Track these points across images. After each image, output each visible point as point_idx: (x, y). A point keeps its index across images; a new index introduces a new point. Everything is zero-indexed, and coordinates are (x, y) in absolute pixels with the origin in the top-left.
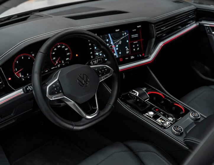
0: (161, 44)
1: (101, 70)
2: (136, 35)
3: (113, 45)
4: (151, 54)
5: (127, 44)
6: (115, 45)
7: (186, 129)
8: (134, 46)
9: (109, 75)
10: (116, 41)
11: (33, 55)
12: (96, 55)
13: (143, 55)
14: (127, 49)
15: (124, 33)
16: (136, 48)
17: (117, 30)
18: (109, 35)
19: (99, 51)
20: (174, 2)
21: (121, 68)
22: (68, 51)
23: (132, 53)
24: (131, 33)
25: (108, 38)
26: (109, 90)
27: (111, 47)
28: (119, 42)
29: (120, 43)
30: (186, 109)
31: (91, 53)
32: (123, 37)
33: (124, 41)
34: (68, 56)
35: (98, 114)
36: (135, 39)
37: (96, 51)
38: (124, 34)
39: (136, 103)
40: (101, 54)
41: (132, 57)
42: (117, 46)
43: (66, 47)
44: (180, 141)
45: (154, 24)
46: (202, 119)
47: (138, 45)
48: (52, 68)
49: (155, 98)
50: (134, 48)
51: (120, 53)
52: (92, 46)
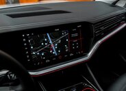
0: (99, 42)
2: (76, 35)
3: (52, 44)
4: (89, 52)
5: (66, 43)
6: (54, 44)
8: (73, 44)
10: (55, 40)
12: (33, 54)
14: (67, 47)
15: (64, 32)
16: (75, 47)
17: (56, 30)
18: (48, 34)
19: (36, 51)
23: (71, 50)
24: (71, 32)
27: (50, 46)
28: (58, 41)
29: (60, 42)
31: (27, 52)
32: (63, 36)
33: (63, 40)
36: (75, 38)
37: (33, 50)
38: (64, 34)
40: (38, 54)
41: (72, 55)
42: (56, 45)
45: (94, 24)
51: (59, 51)
52: (28, 46)
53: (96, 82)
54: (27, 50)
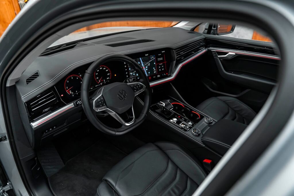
0: (180, 66)
1: (136, 87)
2: (161, 59)
3: (144, 67)
4: (173, 73)
5: (154, 66)
6: (145, 66)
7: (202, 131)
8: (160, 67)
9: (142, 90)
10: (146, 63)
11: (81, 76)
12: (131, 74)
13: (167, 74)
14: (155, 69)
15: (152, 57)
16: (161, 68)
17: (146, 55)
18: (140, 58)
19: (132, 72)
20: (189, 33)
21: (151, 84)
22: (108, 72)
23: (158, 73)
24: (157, 57)
25: (140, 61)
26: (142, 103)
27: (142, 68)
28: (148, 64)
29: (149, 65)
30: (201, 116)
31: (127, 73)
32: (151, 60)
33: (152, 63)
34: (109, 76)
35: (135, 121)
36: (160, 62)
37: (131, 72)
38: (152, 58)
39: (163, 111)
40: (134, 74)
41: (159, 76)
42: (147, 67)
43: (106, 69)
44: (198, 140)
45: (175, 50)
46: (214, 123)
47: (163, 66)
48: (96, 86)
49: (177, 108)
50: (160, 69)
51: (149, 73)
52: (127, 68)
53: (184, 100)
54: (127, 71)
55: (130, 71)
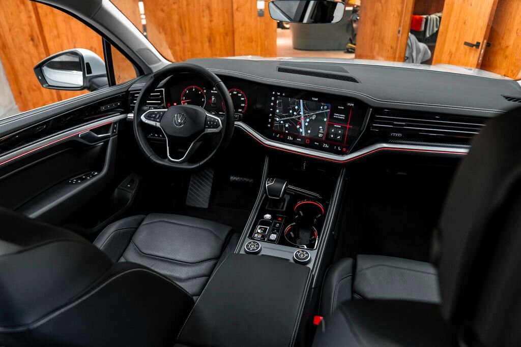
0: (378, 147)
3: (302, 117)
5: (323, 124)
6: (305, 117)
8: (333, 130)
10: (308, 113)
12: (276, 120)
13: (344, 149)
14: (322, 130)
15: (324, 106)
16: (336, 134)
17: (314, 99)
18: (301, 101)
19: (281, 117)
22: (243, 102)
23: (327, 138)
24: (334, 110)
27: (299, 118)
28: (312, 116)
29: (313, 118)
31: (271, 115)
32: (321, 112)
33: (320, 117)
34: (242, 108)
36: (338, 121)
38: (323, 108)
40: (282, 122)
41: (326, 146)
42: (308, 120)
43: (242, 97)
48: (220, 113)
50: (332, 133)
51: (309, 131)
52: (274, 108)
54: (271, 112)
55: (277, 115)
